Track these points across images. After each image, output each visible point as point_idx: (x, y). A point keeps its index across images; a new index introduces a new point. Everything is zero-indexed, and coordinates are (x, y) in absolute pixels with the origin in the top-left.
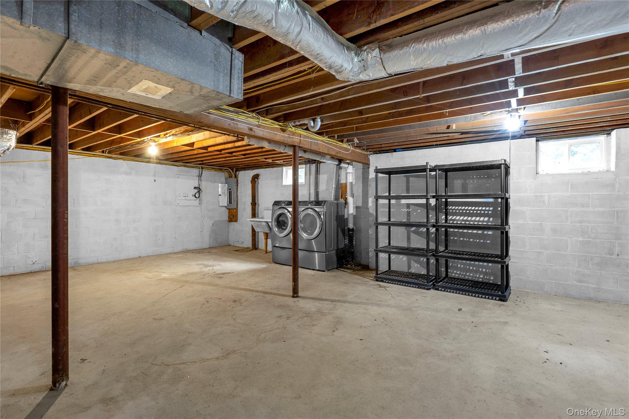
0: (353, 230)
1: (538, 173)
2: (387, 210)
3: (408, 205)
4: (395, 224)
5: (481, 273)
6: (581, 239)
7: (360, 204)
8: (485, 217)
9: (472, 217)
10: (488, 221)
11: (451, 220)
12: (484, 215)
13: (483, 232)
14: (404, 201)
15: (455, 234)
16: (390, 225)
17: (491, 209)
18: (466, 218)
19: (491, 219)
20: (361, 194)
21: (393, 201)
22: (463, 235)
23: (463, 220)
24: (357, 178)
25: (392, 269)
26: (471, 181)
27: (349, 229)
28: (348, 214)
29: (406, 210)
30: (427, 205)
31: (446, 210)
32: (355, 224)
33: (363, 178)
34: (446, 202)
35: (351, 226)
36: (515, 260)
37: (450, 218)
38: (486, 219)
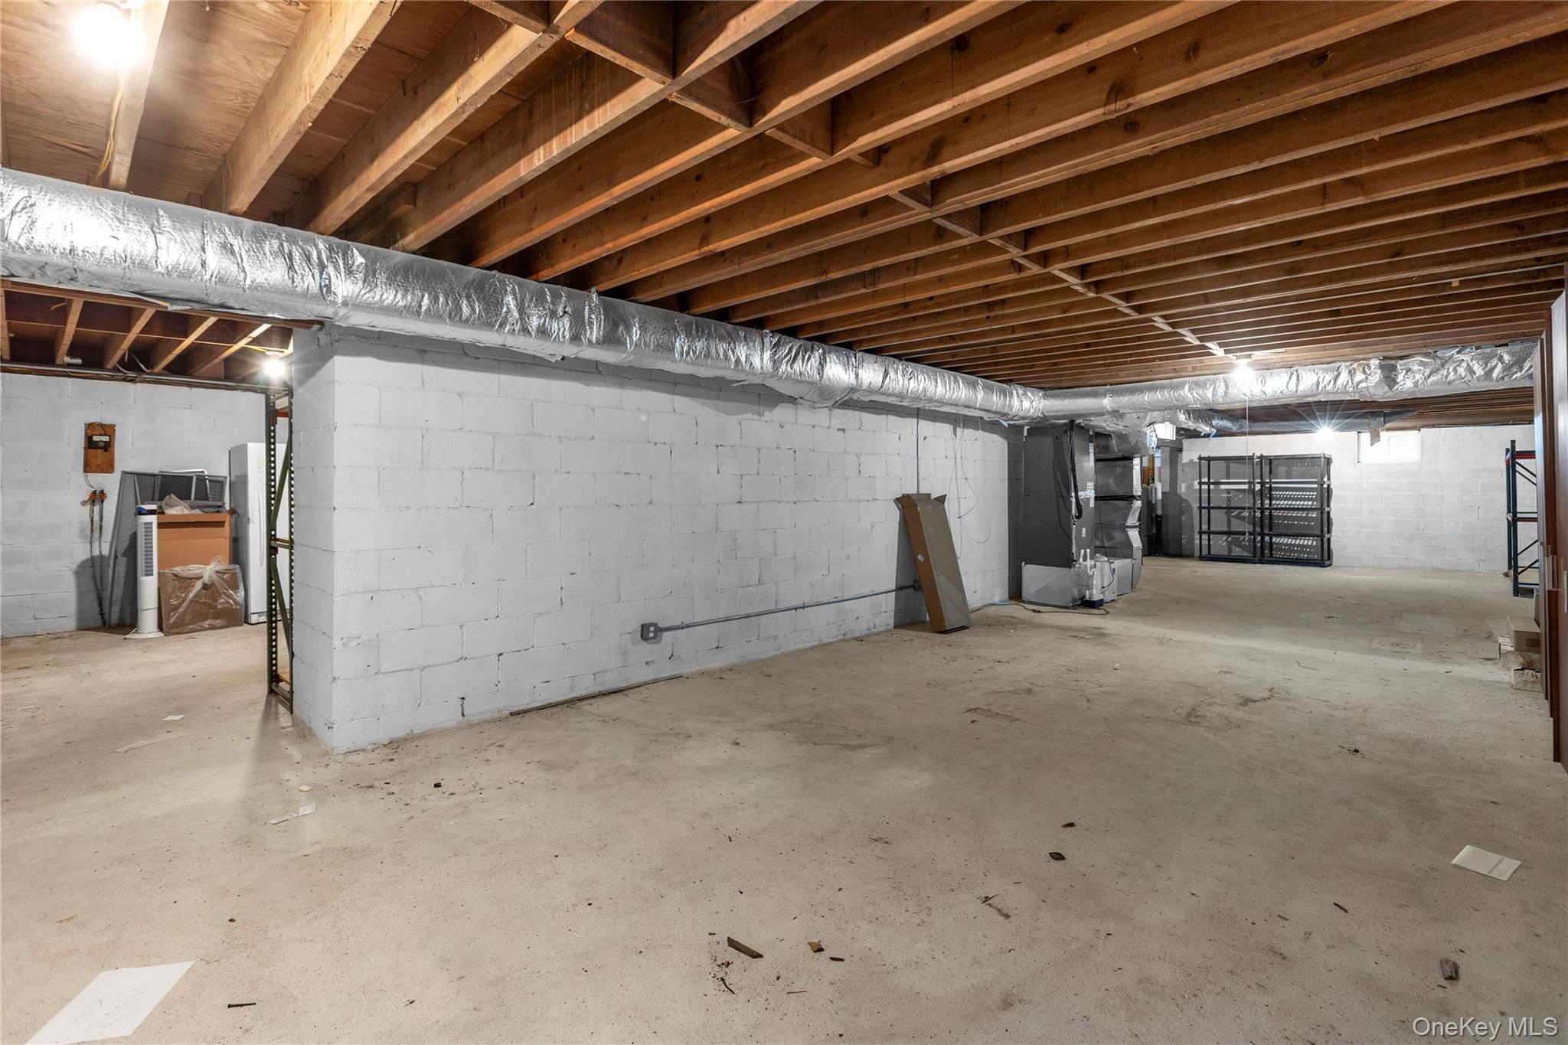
0: (1161, 517)
1: (1360, 460)
2: (1198, 495)
3: (1228, 491)
4: (1213, 508)
5: (1306, 552)
6: (1393, 518)
7: (1167, 490)
8: (1309, 501)
9: (1296, 501)
10: (1312, 504)
11: (1275, 504)
12: (1308, 500)
13: (1307, 514)
14: (1223, 487)
15: (1279, 517)
16: (1209, 508)
17: (1315, 493)
18: (1290, 503)
19: (1315, 503)
20: (1168, 478)
21: (1212, 487)
22: (1287, 518)
23: (1287, 504)
24: (1163, 461)
25: (1212, 553)
26: (1295, 468)
27: (1157, 515)
28: (1156, 500)
29: (1226, 495)
30: (1252, 491)
31: (1270, 495)
32: (1163, 511)
33: (1171, 461)
34: (1270, 487)
35: (1159, 512)
36: (1336, 539)
37: (1273, 502)
38: (1310, 503)
